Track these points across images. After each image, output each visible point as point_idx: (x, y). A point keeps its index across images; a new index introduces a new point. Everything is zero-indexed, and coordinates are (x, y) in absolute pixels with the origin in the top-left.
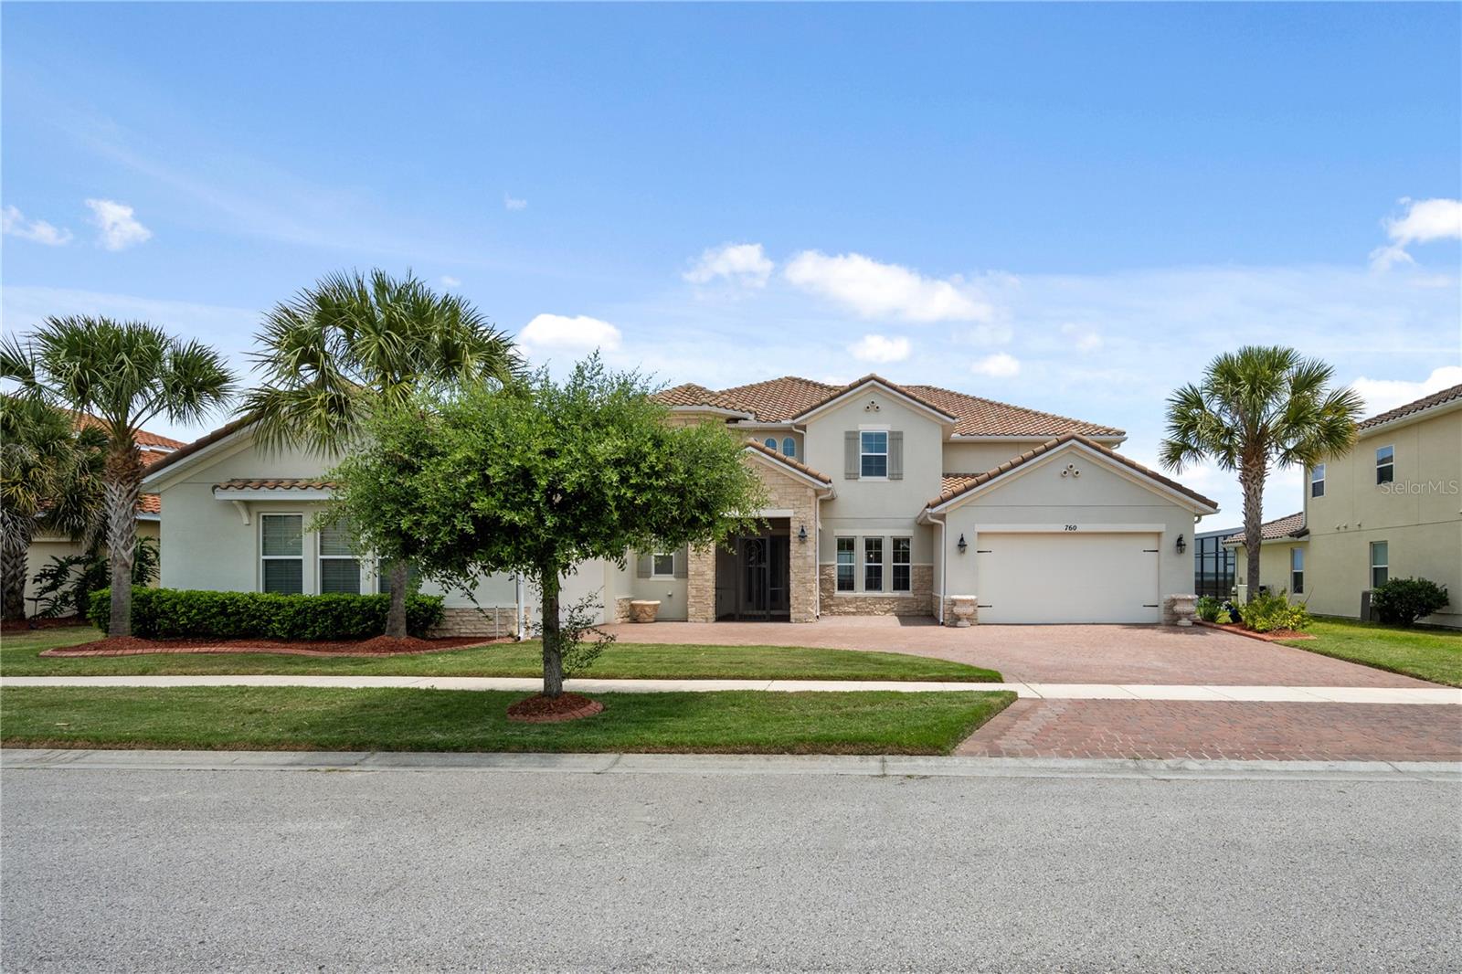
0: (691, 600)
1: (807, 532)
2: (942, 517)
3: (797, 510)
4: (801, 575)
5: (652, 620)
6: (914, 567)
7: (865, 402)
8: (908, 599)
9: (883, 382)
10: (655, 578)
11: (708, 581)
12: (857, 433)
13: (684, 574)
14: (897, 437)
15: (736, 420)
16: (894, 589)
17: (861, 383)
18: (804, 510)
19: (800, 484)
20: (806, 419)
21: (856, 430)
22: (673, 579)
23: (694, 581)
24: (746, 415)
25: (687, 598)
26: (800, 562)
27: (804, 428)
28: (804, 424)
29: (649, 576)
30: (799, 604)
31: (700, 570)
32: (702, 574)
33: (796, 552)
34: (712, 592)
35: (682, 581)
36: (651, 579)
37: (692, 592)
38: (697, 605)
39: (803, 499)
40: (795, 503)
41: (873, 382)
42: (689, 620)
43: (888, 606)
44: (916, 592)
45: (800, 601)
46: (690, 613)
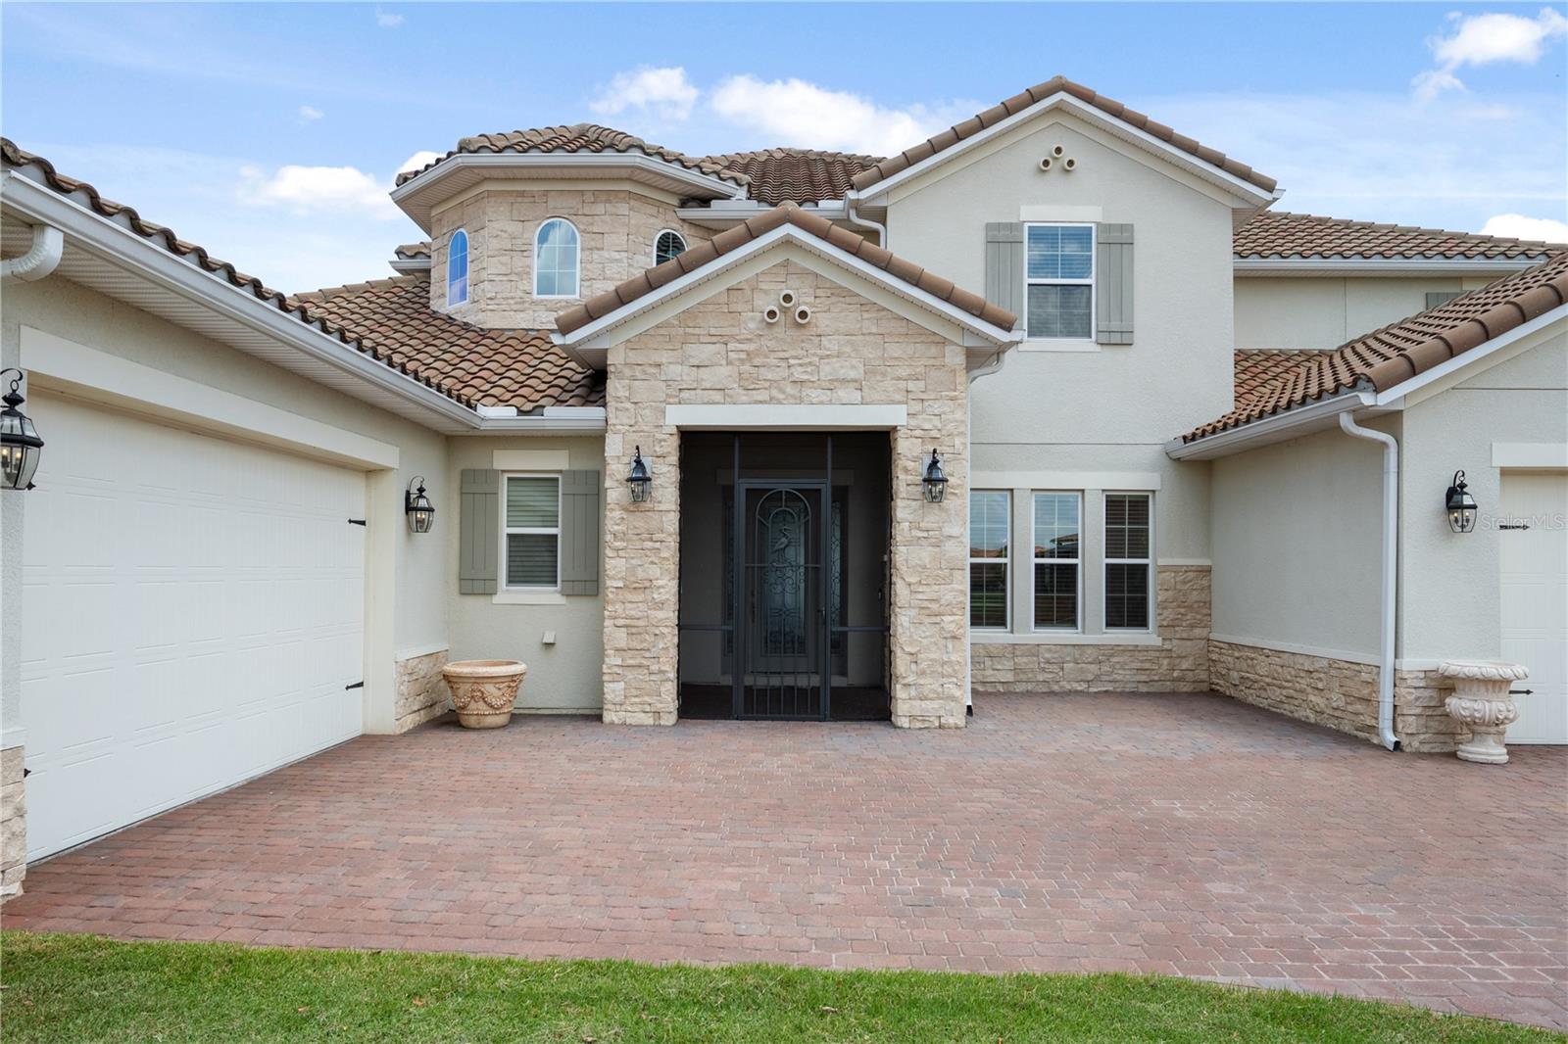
0: (612, 660)
1: (945, 468)
2: (1390, 420)
3: (916, 407)
4: (929, 592)
5: (502, 719)
6: (1164, 569)
7: (1039, 148)
8: (1147, 649)
9: (1089, 98)
10: (510, 595)
11: (660, 605)
12: (1019, 226)
13: (589, 585)
14: (1119, 240)
15: (704, 200)
16: (1109, 624)
17: (1033, 97)
18: (937, 407)
19: (922, 332)
20: (887, 192)
21: (1014, 221)
22: (559, 599)
23: (619, 607)
24: (728, 187)
25: (600, 655)
26: (924, 555)
27: (881, 216)
28: (881, 203)
29: (492, 593)
30: (923, 673)
31: (640, 574)
32: (646, 587)
33: (915, 525)
34: (670, 638)
35: (583, 606)
36: (496, 599)
37: (615, 637)
38: (630, 675)
39: (934, 374)
40: (911, 385)
41: (1062, 95)
42: (608, 717)
43: (1093, 668)
44: (1168, 633)
45: (923, 665)
46: (609, 696)
